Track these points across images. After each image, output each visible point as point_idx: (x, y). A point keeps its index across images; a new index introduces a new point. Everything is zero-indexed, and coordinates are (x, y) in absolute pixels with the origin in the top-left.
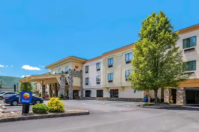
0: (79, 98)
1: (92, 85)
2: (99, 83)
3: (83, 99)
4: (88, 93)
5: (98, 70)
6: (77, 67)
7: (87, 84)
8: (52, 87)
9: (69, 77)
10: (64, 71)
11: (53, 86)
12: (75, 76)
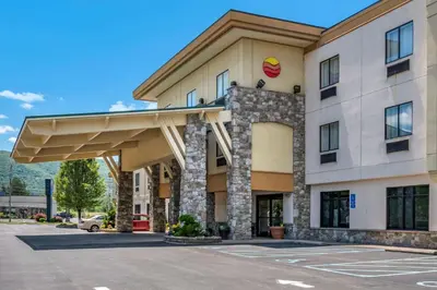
0: (285, 232)
1: (356, 161)
2: (402, 146)
3: (310, 239)
4: (336, 205)
5: (393, 71)
6: (272, 72)
7: (328, 158)
8: (163, 180)
9: (227, 125)
10: (210, 98)
11: (166, 175)
12: (263, 120)
